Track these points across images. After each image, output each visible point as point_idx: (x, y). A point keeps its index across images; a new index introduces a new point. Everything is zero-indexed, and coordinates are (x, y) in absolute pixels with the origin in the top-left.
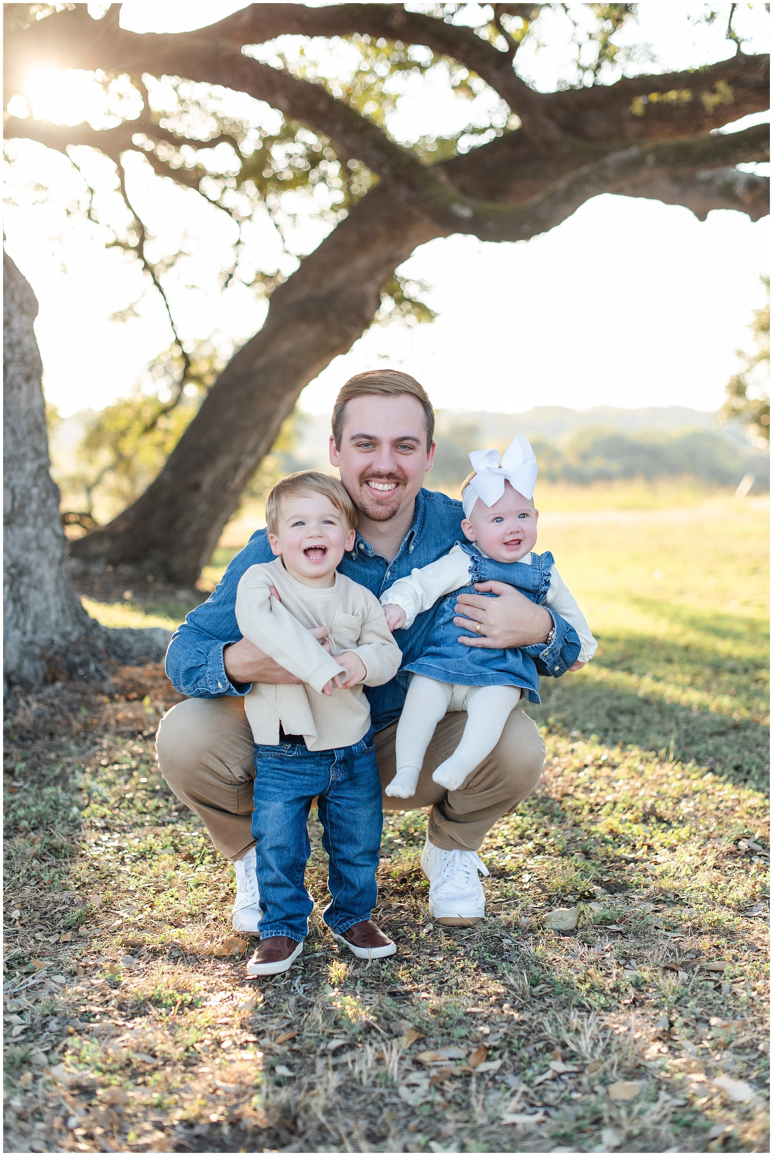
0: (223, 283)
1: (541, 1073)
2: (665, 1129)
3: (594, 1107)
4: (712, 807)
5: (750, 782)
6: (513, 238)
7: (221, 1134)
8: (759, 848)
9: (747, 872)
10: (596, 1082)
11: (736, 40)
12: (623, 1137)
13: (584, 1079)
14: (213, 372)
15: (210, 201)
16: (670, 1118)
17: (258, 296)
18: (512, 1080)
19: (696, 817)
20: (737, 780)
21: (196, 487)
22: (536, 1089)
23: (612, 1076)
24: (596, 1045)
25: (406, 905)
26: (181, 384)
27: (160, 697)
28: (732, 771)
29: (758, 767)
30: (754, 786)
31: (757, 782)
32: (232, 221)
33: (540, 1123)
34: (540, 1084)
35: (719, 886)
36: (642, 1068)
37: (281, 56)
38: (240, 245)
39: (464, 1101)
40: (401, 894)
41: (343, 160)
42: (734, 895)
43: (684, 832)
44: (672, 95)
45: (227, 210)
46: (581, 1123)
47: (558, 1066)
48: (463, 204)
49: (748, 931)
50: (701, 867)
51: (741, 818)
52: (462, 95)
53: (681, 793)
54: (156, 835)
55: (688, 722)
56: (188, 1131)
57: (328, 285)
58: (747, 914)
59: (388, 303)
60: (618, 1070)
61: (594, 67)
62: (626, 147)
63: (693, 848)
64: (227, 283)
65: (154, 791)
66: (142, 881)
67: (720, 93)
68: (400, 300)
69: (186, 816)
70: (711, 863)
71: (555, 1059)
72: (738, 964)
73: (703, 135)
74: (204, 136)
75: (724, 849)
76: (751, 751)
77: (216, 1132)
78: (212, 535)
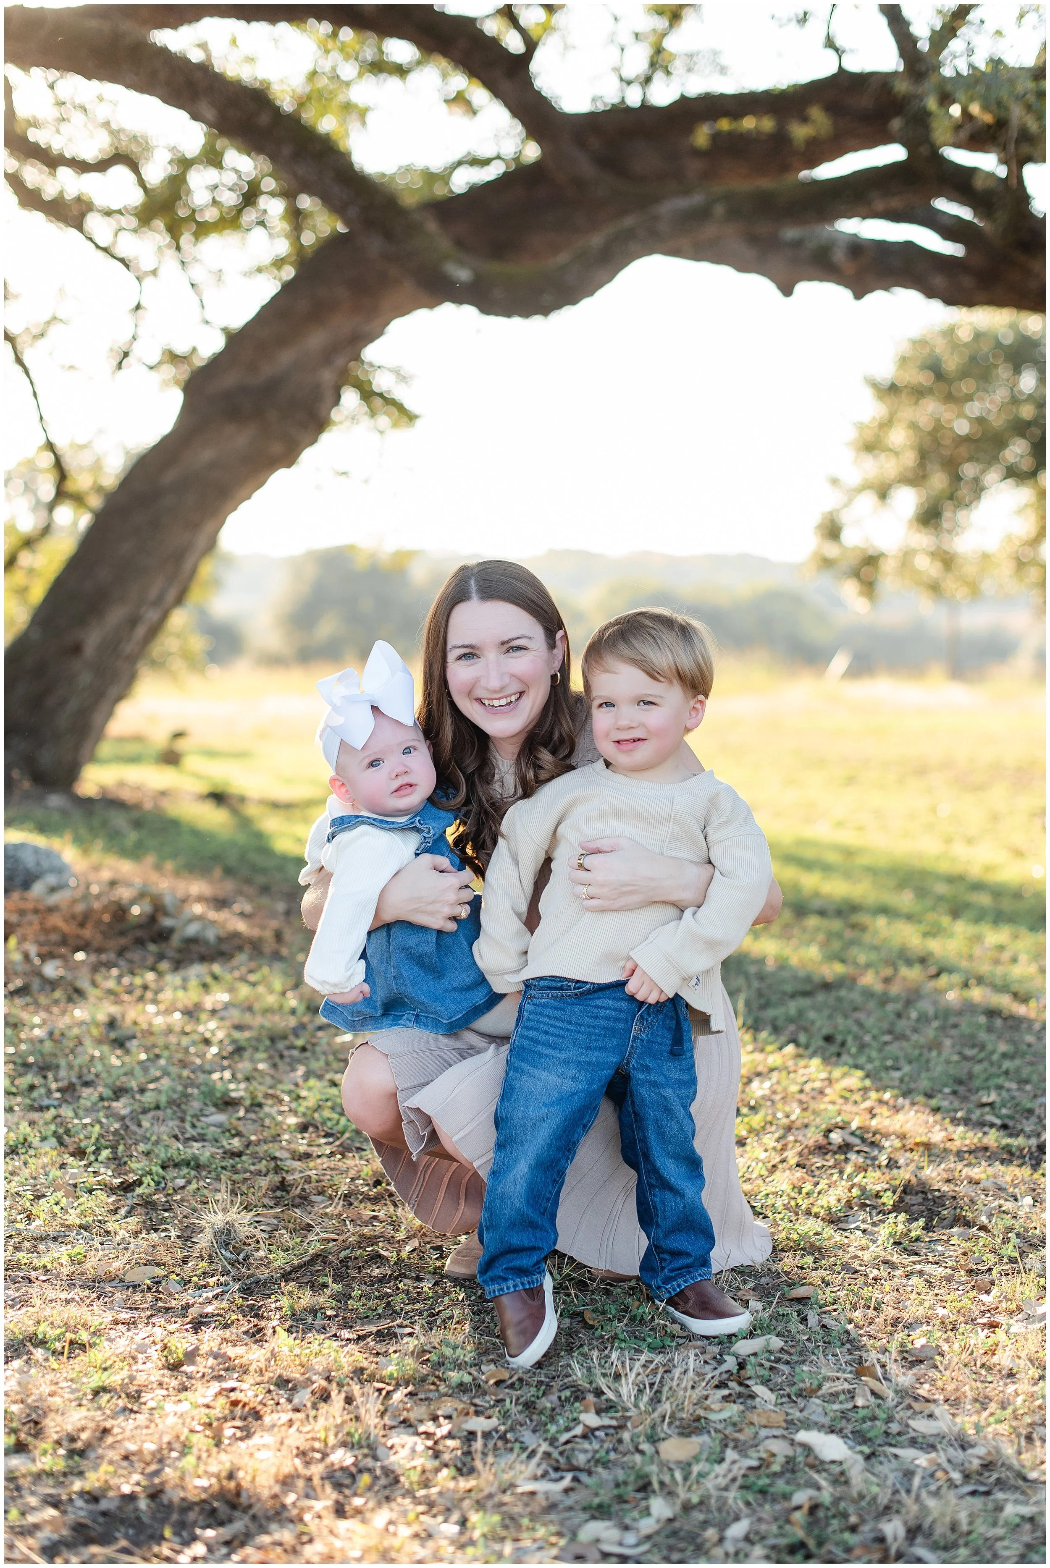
0: (115, 363)
1: (568, 1429)
2: (733, 1496)
3: (640, 1469)
4: (794, 1088)
5: (845, 1058)
6: (526, 313)
7: (137, 1509)
8: (857, 1141)
9: (841, 1172)
10: (642, 1439)
11: (837, 50)
12: (678, 1507)
13: (626, 1436)
14: (99, 489)
15: (97, 246)
16: (739, 1482)
17: (165, 383)
18: (530, 1439)
19: (773, 1101)
20: (827, 1054)
21: (76, 649)
22: (561, 1449)
23: (662, 1430)
24: (640, 1391)
25: (381, 1214)
26: (51, 507)
27: (31, 937)
28: (821, 1043)
29: (856, 1038)
30: (851, 1061)
31: (854, 1056)
32: (130, 276)
33: (567, 1491)
34: (567, 1442)
35: (804, 1191)
36: (703, 1421)
37: (203, 46)
38: (140, 311)
39: (464, 1464)
40: (375, 1200)
41: (289, 194)
42: (823, 1201)
43: (756, 1120)
44: (749, 123)
45: (122, 261)
46: (622, 1490)
47: (591, 1419)
48: (461, 264)
49: (842, 1247)
50: (780, 1166)
51: (833, 1103)
52: (458, 110)
53: (753, 1070)
54: (32, 1123)
55: (761, 977)
56: (92, 1507)
57: (267, 370)
58: (841, 1225)
59: (350, 398)
60: (670, 1424)
61: (642, 79)
62: (686, 192)
63: (769, 1140)
64: (120, 363)
65: (26, 1065)
66: (14, 1184)
67: (814, 122)
68: (368, 394)
69: (72, 1097)
70: (793, 1161)
71: (586, 1411)
72: (828, 1290)
73: (788, 179)
74: (90, 154)
75: (811, 1143)
76: (846, 1017)
77: (131, 1507)
78: (97, 718)
